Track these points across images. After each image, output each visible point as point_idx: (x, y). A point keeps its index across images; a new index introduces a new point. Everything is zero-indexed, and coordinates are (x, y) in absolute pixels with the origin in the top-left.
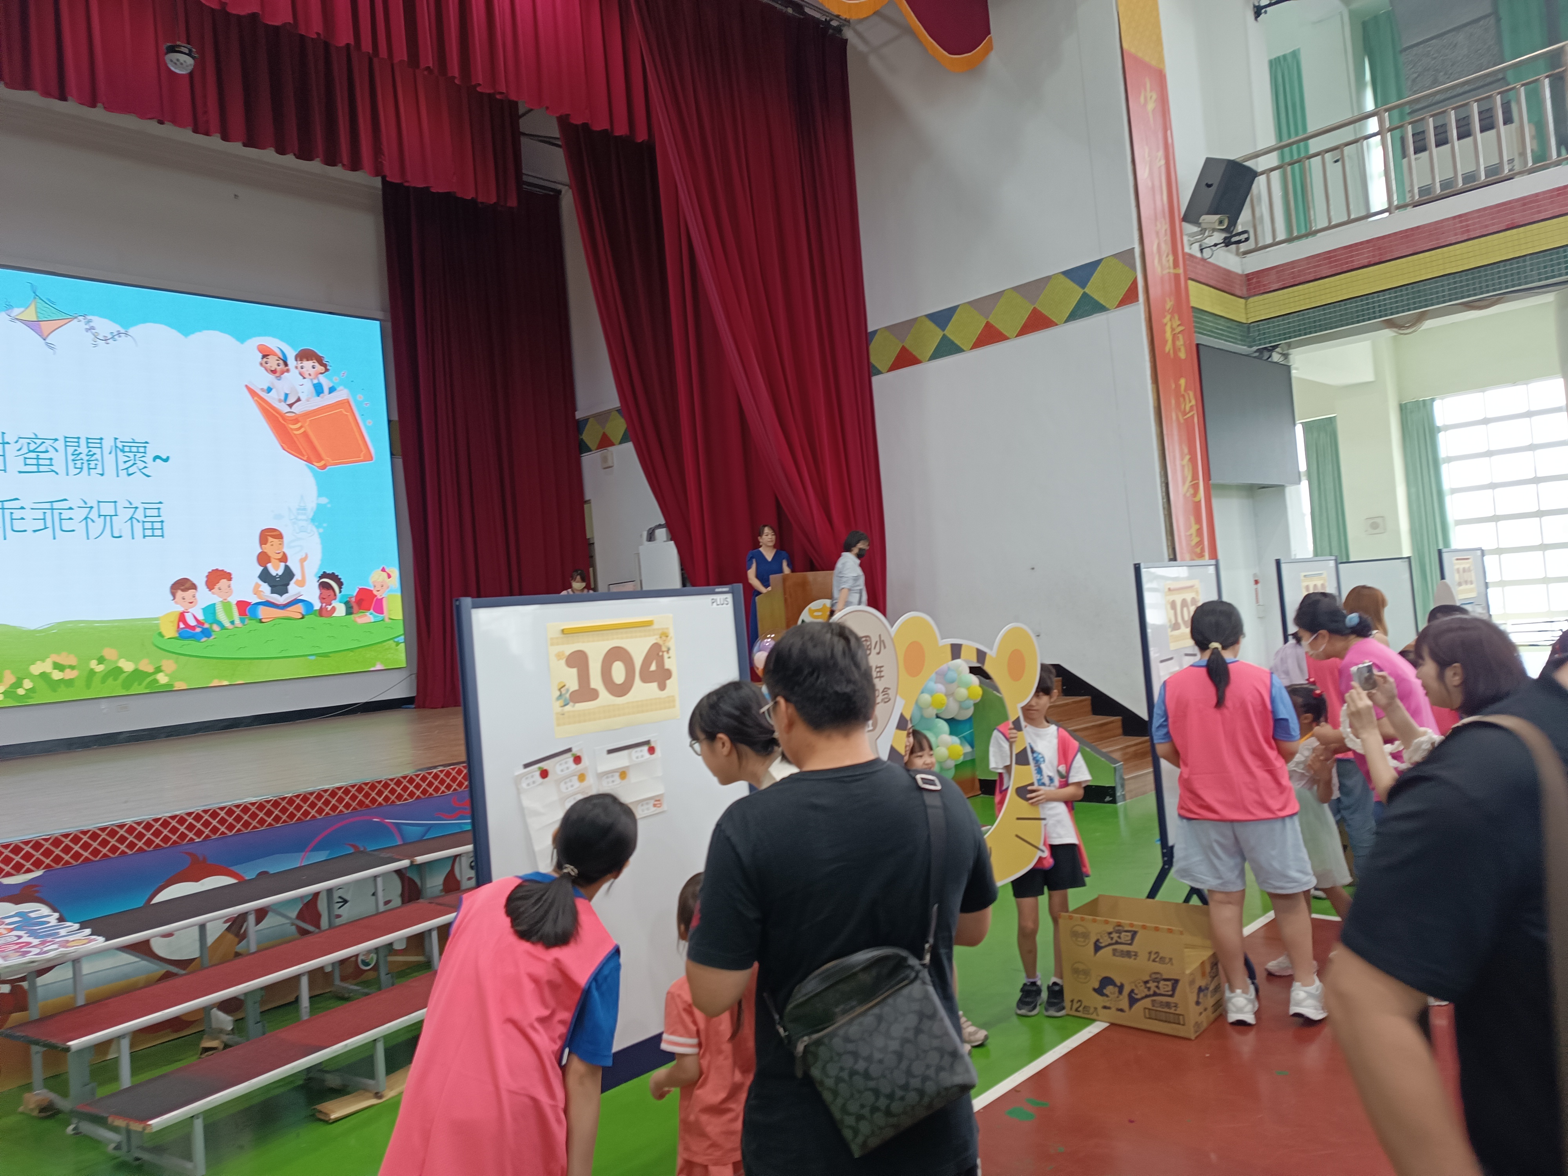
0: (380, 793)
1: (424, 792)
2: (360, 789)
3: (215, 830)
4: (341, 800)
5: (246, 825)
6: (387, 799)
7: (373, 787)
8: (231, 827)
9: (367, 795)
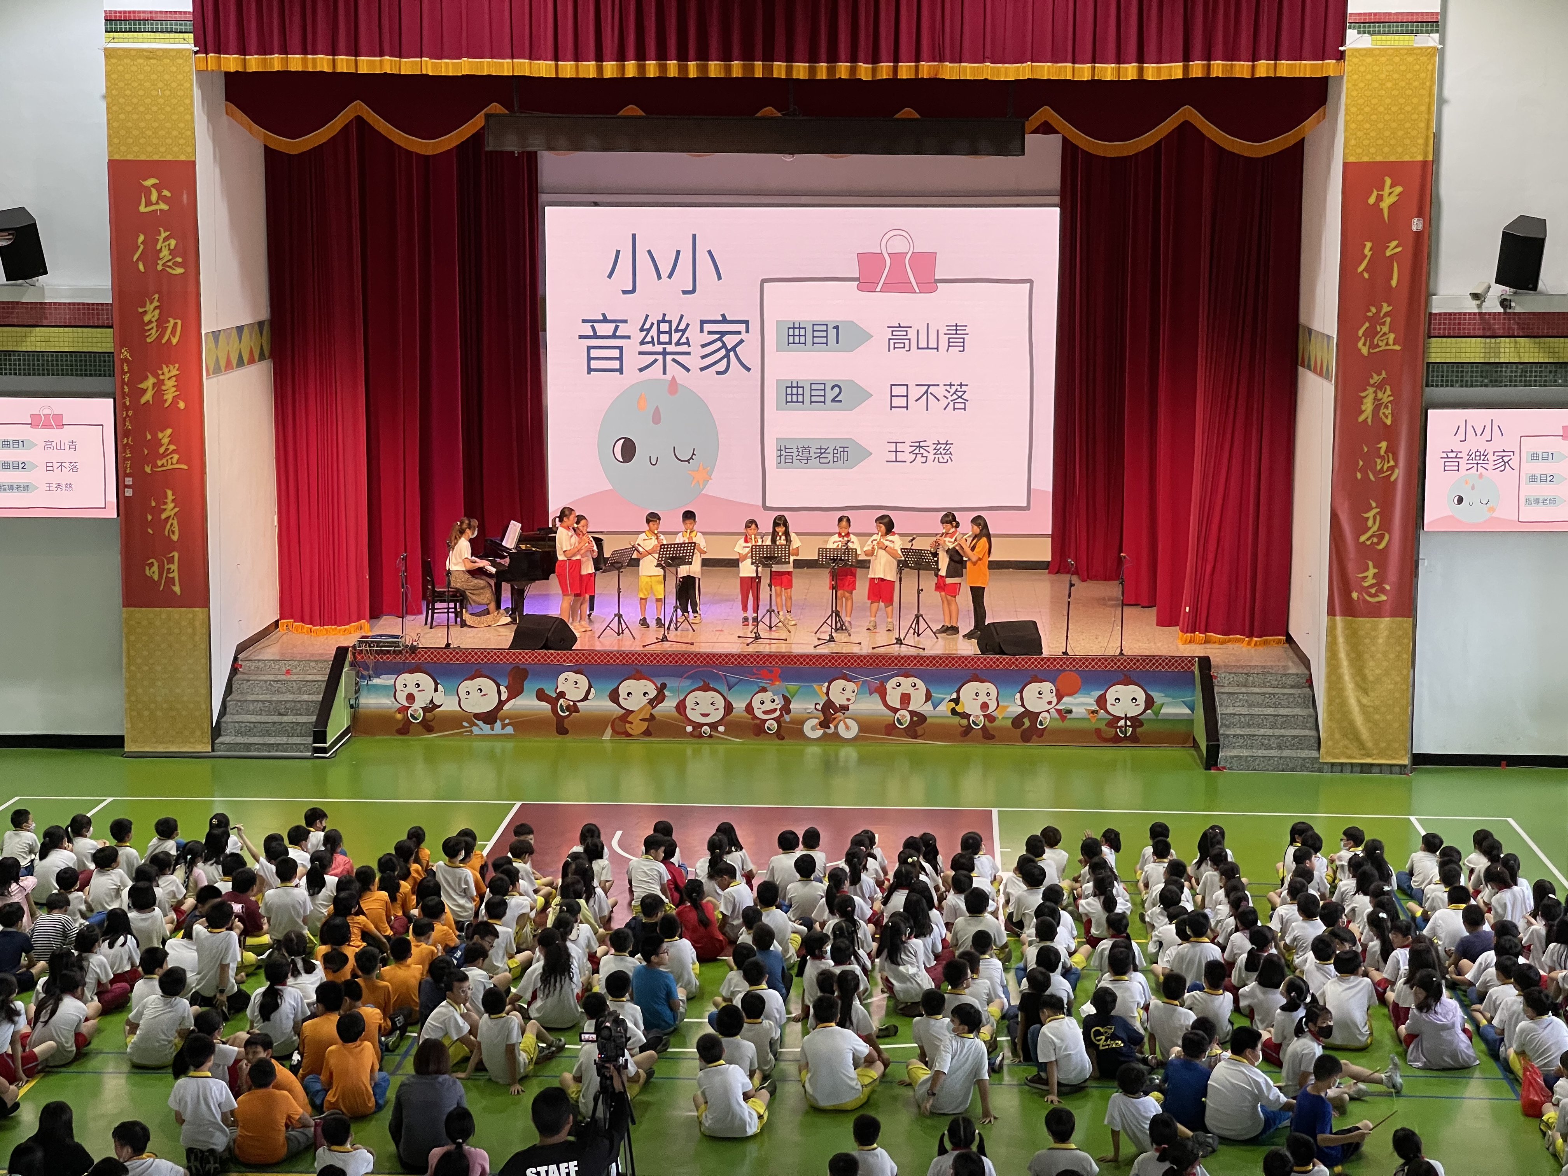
0: (717, 660)
1: (739, 663)
2: (708, 656)
3: (645, 662)
4: (698, 659)
5: (658, 662)
6: (720, 663)
7: (714, 656)
8: (652, 662)
9: (711, 659)
